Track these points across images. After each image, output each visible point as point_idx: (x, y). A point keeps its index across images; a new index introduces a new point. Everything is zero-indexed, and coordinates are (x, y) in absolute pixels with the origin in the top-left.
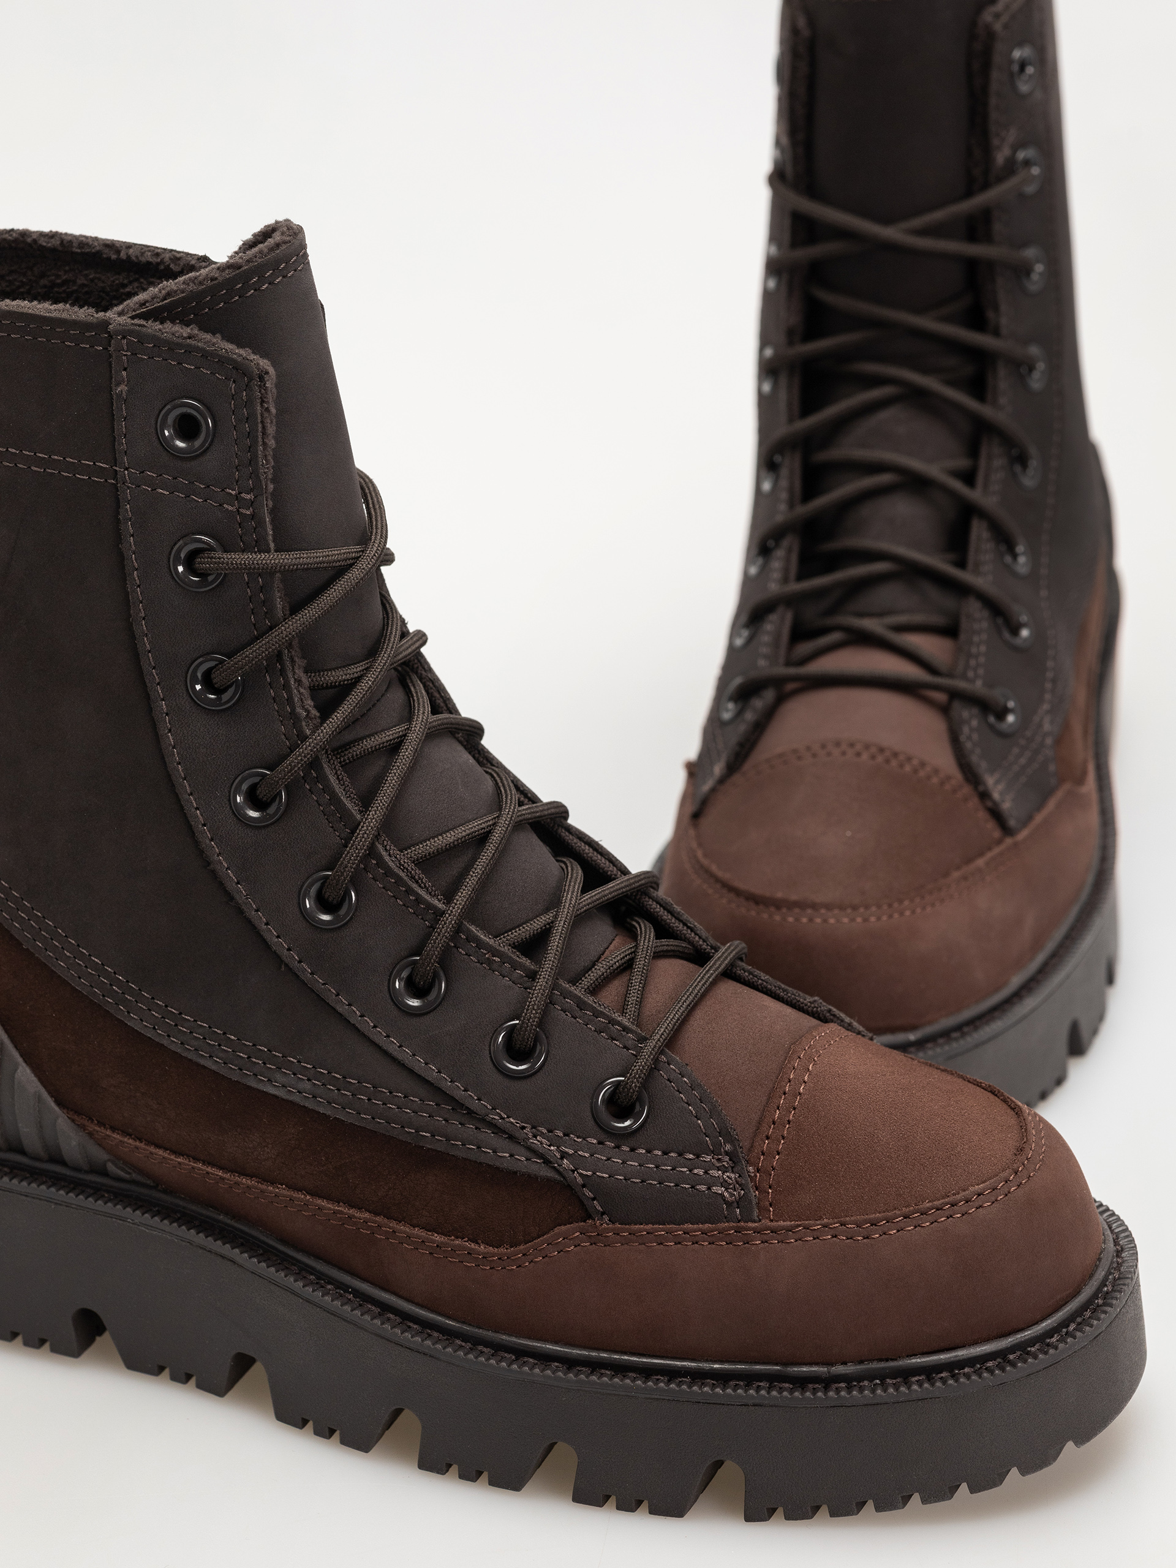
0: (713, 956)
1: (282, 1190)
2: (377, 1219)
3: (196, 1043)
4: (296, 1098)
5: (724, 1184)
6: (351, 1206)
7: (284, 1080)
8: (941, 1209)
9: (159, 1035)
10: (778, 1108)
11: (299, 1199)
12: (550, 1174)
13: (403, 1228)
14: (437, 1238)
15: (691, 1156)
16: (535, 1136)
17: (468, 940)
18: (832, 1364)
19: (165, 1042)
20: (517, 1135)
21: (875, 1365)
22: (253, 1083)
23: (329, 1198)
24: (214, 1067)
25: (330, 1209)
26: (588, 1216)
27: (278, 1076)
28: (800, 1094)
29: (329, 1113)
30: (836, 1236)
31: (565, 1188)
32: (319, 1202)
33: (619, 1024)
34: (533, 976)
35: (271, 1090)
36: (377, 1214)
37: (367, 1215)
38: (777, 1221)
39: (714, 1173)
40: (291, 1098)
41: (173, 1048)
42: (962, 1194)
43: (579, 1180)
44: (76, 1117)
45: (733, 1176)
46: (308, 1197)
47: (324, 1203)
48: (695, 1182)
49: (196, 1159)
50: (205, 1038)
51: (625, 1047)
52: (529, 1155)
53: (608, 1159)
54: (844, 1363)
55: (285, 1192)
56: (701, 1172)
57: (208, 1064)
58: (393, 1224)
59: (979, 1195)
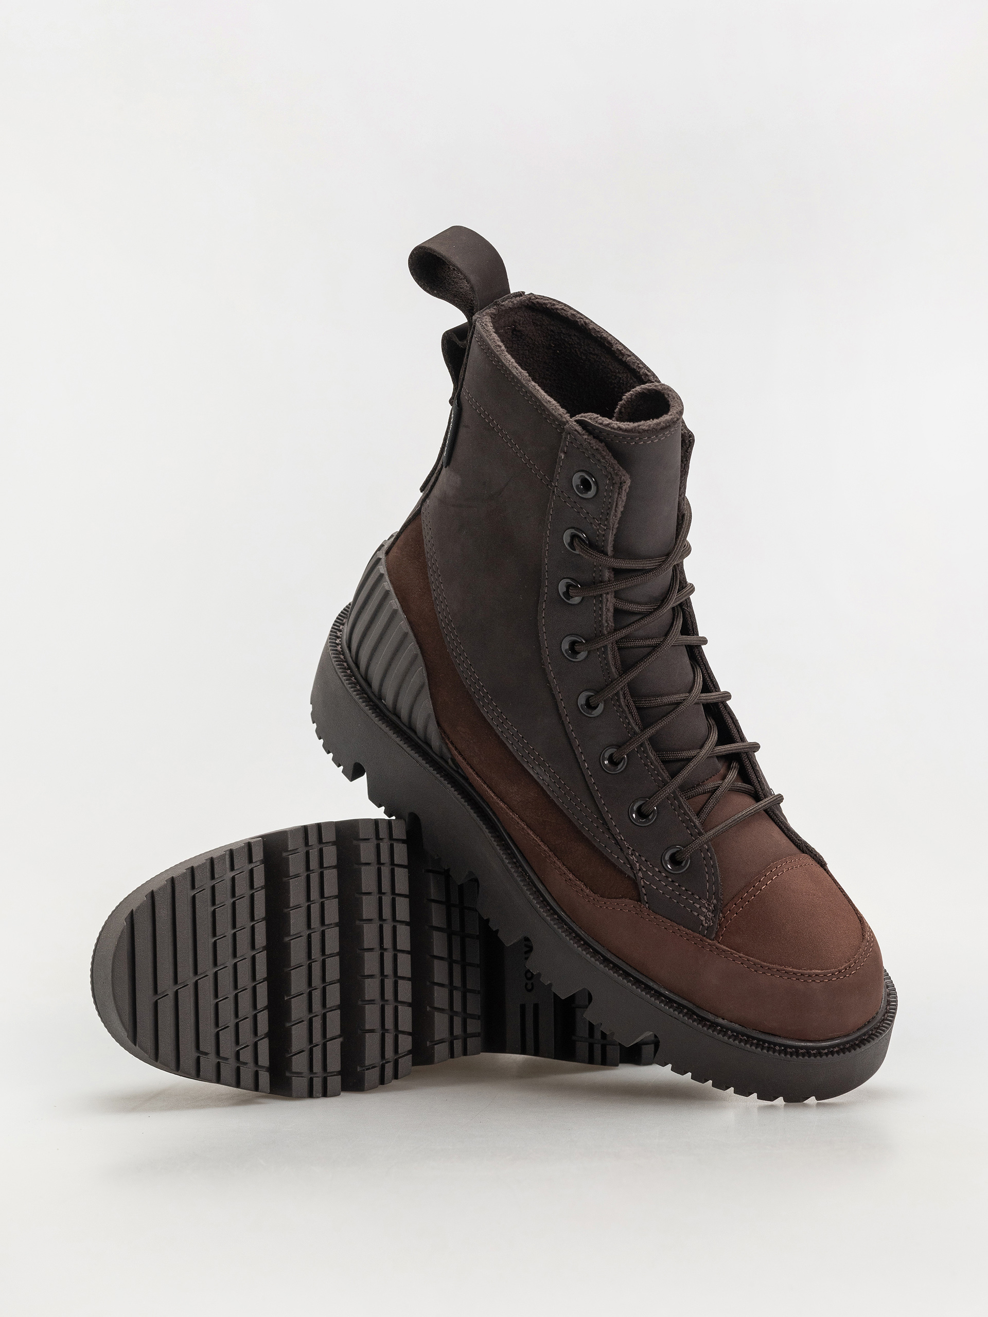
0: (762, 800)
1: (516, 817)
2: (550, 853)
3: (508, 735)
4: (541, 782)
5: (705, 916)
6: (542, 841)
7: (539, 771)
8: (796, 974)
9: (494, 724)
10: (747, 892)
11: (521, 825)
12: (632, 875)
13: (559, 863)
14: (571, 876)
15: (697, 897)
16: (632, 854)
17: (644, 752)
18: (717, 1016)
19: (495, 728)
20: (624, 850)
21: (737, 1026)
22: (525, 766)
23: (534, 832)
24: (511, 750)
25: (532, 837)
26: (639, 900)
27: (537, 768)
28: (761, 890)
29: (551, 796)
30: (743, 964)
31: (635, 883)
32: (529, 831)
33: (694, 823)
34: (665, 783)
35: (532, 773)
36: (551, 851)
37: (546, 849)
38: (720, 944)
39: (704, 910)
40: (538, 781)
41: (497, 732)
42: (809, 971)
43: (642, 883)
44: (443, 734)
45: (711, 915)
46: (525, 827)
47: (531, 833)
48: (693, 909)
49: (485, 783)
50: (513, 735)
51: (691, 834)
52: (626, 861)
53: (660, 881)
54: (723, 1019)
55: (516, 819)
56: (698, 906)
57: (510, 747)
58: (555, 859)
59: (816, 975)
